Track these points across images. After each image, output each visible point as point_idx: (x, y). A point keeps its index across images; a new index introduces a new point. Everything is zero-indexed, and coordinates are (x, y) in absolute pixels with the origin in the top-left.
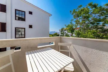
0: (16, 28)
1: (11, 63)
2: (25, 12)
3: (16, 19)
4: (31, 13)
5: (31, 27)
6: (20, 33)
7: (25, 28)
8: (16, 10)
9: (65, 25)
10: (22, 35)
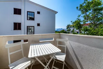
0: (27, 26)
1: (22, 50)
2: (34, 12)
3: (27, 20)
4: (39, 13)
5: (38, 25)
6: (30, 31)
7: (34, 27)
8: (28, 12)
9: (72, 22)
10: (32, 32)
